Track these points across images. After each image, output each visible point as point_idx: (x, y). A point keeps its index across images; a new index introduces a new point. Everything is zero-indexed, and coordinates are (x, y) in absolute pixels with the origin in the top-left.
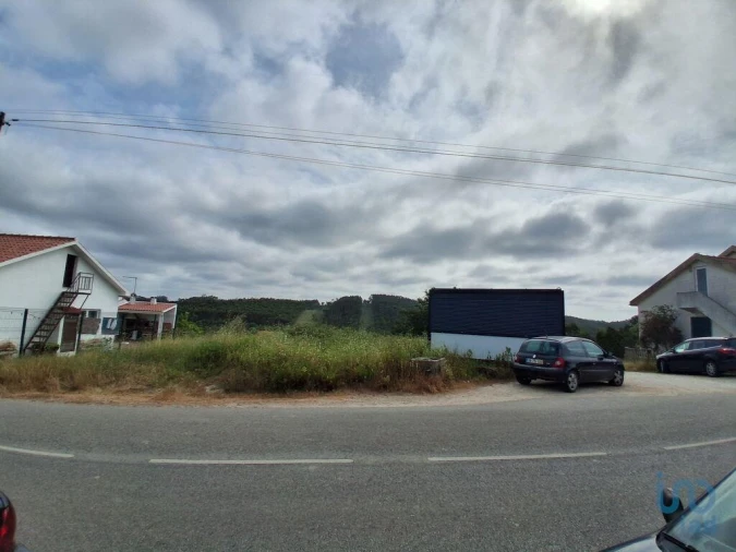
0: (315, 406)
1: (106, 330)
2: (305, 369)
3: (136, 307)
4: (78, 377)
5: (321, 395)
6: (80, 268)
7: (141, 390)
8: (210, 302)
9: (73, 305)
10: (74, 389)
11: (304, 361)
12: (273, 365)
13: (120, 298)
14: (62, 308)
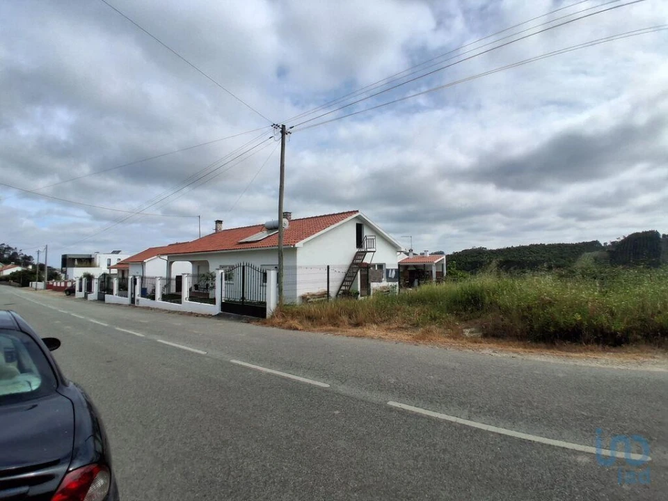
0: (594, 364)
1: (389, 279)
2: (578, 317)
3: (413, 260)
4: (361, 315)
5: (604, 351)
6: (366, 233)
7: (406, 329)
8: (480, 252)
9: (364, 261)
10: (357, 325)
11: (576, 306)
12: (534, 310)
13: (399, 253)
14: (357, 264)
